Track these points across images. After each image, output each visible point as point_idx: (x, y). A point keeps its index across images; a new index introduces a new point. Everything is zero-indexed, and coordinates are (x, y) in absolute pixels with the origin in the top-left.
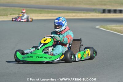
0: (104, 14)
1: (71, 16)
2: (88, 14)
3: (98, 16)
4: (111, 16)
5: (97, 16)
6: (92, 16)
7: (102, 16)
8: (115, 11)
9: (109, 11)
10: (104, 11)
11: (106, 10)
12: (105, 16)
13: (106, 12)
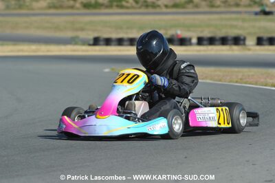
0: (97, 48)
1: (27, 51)
3: (87, 51)
5: (83, 51)
9: (108, 42)
10: (96, 41)
11: (101, 39)
12: (100, 51)
13: (102, 43)
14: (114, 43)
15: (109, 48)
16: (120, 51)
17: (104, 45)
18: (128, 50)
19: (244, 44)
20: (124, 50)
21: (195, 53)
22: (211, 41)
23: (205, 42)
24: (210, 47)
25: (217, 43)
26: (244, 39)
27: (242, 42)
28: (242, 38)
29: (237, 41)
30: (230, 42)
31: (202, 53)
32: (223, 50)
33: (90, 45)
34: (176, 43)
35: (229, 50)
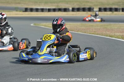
2: (11, 13)
3: (22, 14)
4: (34, 14)
6: (16, 14)
7: (26, 14)
8: (37, 10)
9: (32, 10)
11: (29, 9)
12: (28, 14)
13: (29, 10)
14: (34, 11)
15: (32, 13)
16: (37, 14)
17: (29, 11)
18: (41, 14)
19: (93, 11)
20: (39, 14)
21: (71, 15)
22: (78, 10)
23: (75, 10)
24: (78, 13)
25: (81, 10)
26: (93, 9)
27: (92, 10)
28: (92, 8)
29: (90, 9)
30: (86, 10)
31: (75, 15)
32: (84, 14)
33: (23, 11)
34: (62, 10)
35: (86, 14)
